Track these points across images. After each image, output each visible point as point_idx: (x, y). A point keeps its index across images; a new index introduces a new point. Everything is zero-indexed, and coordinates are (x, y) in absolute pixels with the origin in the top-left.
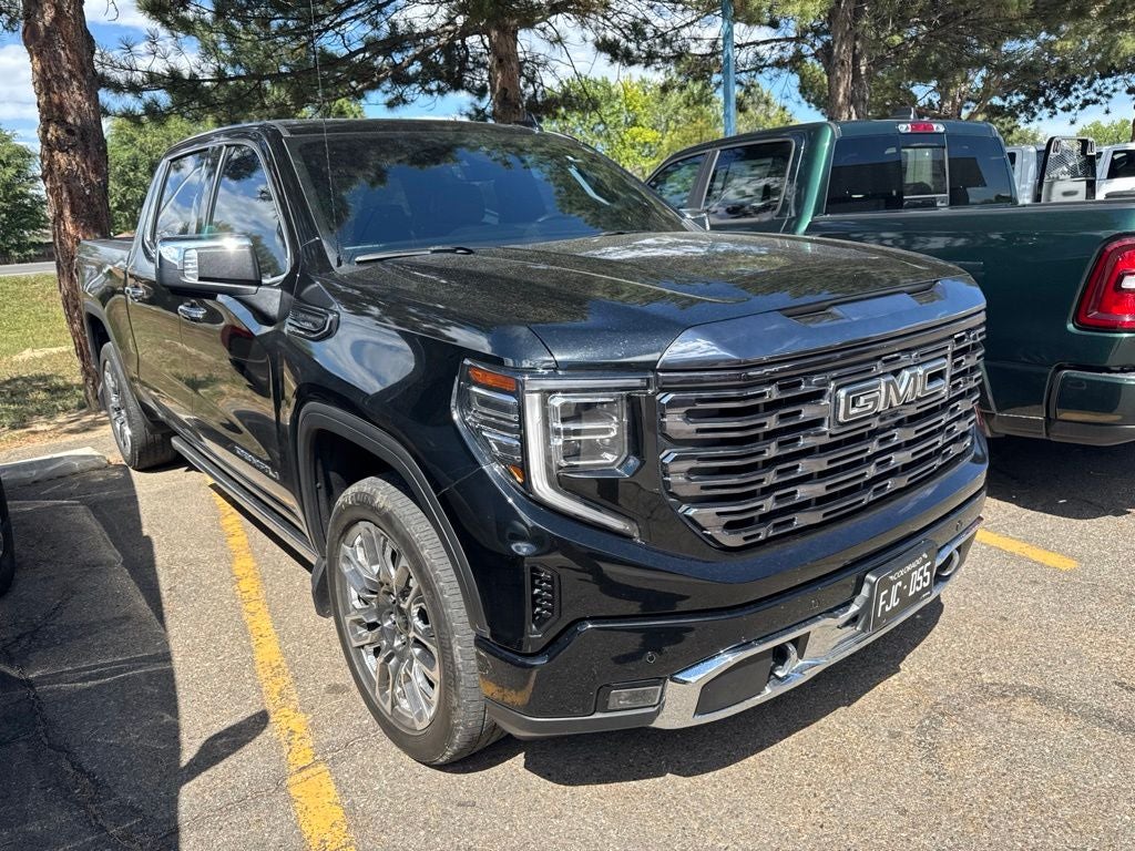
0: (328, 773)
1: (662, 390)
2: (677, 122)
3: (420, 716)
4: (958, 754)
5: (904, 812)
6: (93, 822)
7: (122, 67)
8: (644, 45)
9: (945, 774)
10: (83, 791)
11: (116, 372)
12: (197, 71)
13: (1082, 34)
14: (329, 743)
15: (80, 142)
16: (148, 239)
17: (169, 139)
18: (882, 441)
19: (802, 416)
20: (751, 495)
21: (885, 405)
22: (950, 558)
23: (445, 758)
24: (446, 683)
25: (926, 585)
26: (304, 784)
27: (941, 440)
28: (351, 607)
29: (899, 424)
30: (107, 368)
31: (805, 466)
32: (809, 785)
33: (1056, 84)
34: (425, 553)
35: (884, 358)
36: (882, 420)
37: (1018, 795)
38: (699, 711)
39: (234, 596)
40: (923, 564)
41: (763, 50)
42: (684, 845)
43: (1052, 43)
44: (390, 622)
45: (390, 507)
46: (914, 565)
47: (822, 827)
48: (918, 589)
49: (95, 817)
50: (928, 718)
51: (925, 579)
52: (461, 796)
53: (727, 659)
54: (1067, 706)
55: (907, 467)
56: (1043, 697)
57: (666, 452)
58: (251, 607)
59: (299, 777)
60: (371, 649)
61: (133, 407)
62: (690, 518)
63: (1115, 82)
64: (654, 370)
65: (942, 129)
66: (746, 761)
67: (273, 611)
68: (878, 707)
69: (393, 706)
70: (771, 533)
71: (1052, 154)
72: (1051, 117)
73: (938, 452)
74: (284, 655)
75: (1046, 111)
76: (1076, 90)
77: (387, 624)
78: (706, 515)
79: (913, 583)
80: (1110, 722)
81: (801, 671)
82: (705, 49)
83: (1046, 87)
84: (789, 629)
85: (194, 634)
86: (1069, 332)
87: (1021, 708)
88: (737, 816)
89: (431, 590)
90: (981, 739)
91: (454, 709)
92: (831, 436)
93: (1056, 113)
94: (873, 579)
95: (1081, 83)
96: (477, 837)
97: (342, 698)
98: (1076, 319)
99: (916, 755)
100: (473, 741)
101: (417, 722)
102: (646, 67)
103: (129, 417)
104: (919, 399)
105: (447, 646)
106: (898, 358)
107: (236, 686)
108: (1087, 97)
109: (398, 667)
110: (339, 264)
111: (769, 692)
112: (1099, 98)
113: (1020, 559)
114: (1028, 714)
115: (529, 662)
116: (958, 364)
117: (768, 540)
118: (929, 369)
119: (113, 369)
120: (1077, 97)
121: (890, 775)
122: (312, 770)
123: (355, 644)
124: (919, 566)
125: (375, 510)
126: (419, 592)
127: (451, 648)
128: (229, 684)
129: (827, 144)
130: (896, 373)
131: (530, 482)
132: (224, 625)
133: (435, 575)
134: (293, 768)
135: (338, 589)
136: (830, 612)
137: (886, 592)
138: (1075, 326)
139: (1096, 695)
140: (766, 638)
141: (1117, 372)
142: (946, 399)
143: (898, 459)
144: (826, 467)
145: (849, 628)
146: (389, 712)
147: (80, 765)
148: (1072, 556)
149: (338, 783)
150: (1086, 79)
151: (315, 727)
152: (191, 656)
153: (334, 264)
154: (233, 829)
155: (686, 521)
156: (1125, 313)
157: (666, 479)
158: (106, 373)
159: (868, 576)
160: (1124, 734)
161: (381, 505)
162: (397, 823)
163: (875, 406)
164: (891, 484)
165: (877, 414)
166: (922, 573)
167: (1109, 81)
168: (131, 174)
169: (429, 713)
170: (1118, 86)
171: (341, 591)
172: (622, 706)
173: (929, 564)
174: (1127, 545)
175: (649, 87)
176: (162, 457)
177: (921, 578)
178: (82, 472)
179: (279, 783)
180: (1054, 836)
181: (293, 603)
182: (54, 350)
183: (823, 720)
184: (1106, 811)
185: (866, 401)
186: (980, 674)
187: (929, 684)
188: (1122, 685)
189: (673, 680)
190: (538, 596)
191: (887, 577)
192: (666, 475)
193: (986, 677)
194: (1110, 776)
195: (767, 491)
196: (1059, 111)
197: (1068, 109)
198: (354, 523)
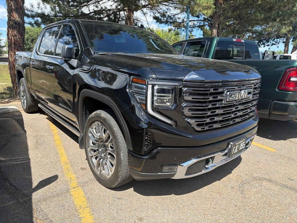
0: (81, 189)
1: (184, 87)
2: (170, 41)
3: (108, 175)
4: (249, 193)
5: (236, 206)
6: (15, 198)
7: (30, 11)
8: (165, 19)
9: (246, 197)
10: (12, 190)
11: (24, 86)
12: (49, 13)
13: (273, 27)
14: (81, 182)
15: (18, 26)
16: (38, 49)
17: (37, 34)
18: (236, 108)
19: (218, 98)
20: (204, 117)
21: (238, 98)
22: (249, 142)
23: (115, 185)
24: (117, 164)
25: (244, 147)
26: (74, 192)
27: (249, 110)
28: (90, 146)
29: (240, 104)
30: (21, 85)
31: (218, 112)
32: (211, 198)
33: (266, 39)
34: (115, 129)
35: (238, 86)
36: (236, 102)
37: (265, 203)
38: (186, 174)
39: (54, 144)
40: (243, 142)
41: (195, 23)
42: (179, 211)
43: (265, 29)
44: (101, 150)
45: (105, 117)
46: (241, 142)
47: (215, 208)
48: (242, 148)
49: (16, 197)
50: (241, 184)
51: (243, 146)
52: (118, 196)
53: (194, 161)
54: (276, 183)
55: (241, 116)
56: (270, 181)
57: (183, 104)
58: (59, 148)
59: (73, 190)
60: (94, 157)
61: (28, 95)
62: (188, 122)
63: (280, 40)
64: (182, 81)
65: (243, 41)
66: (194, 192)
67: (65, 149)
68: (228, 181)
69: (100, 172)
70: (208, 128)
71: (266, 55)
72: (264, 47)
73: (248, 114)
74: (69, 160)
75: (263, 46)
76: (270, 41)
77: (100, 150)
78: (192, 121)
79: (241, 146)
80: (287, 187)
81: (212, 167)
82: (180, 21)
83: (263, 40)
84: (211, 154)
85: (43, 153)
86: (276, 91)
87: (264, 183)
88: (193, 205)
89: (116, 138)
90: (255, 190)
91: (119, 171)
92: (225, 104)
93: (265, 46)
94: (232, 143)
95: (272, 39)
96: (123, 207)
97: (85, 171)
98: (278, 88)
99: (238, 192)
100: (124, 181)
101: (107, 176)
102: (165, 24)
103: (26, 98)
104: (245, 98)
105: (119, 154)
106: (241, 87)
107: (55, 167)
108: (273, 43)
109: (103, 161)
110: (94, 54)
111: (204, 172)
112: (276, 43)
113: (261, 149)
114: (266, 184)
115: (143, 157)
116: (254, 92)
117: (207, 130)
118: (249, 91)
119: (23, 85)
120: (271, 43)
121: (232, 197)
122: (77, 188)
123: (90, 156)
124: (242, 142)
125: (101, 118)
126: (112, 140)
127: (120, 154)
128: (53, 166)
129: (215, 42)
130: (241, 90)
131: (147, 108)
132: (52, 151)
133: (117, 135)
134: (72, 188)
135: (87, 141)
136: (221, 151)
137: (235, 147)
138: (278, 90)
139: (283, 181)
140: (205, 156)
141: (288, 102)
142: (251, 100)
143: (239, 114)
144: (223, 112)
145: (224, 157)
146: (99, 173)
147: (11, 184)
148: (274, 148)
149: (84, 192)
150: (273, 38)
151: (77, 178)
152: (42, 158)
153: (93, 54)
154: (55, 202)
155: (187, 122)
156: (291, 87)
157: (183, 111)
158: (21, 86)
159: (231, 143)
160: (291, 190)
161: (103, 116)
162: (100, 202)
163: (235, 98)
164: (237, 120)
165: (236, 100)
166: (243, 144)
167: (278, 39)
168: (27, 42)
169: (111, 173)
170: (281, 41)
171: (88, 141)
172: (166, 171)
173: (245, 142)
174: (288, 147)
175: (164, 31)
176: (34, 110)
177: (243, 145)
178: (12, 112)
179: (68, 191)
180: (275, 214)
181: (71, 147)
182: (3, 84)
183: (214, 183)
184: (288, 208)
185: (234, 96)
186: (253, 174)
187: (240, 176)
188: (290, 179)
189: (180, 165)
190: (147, 139)
191: (235, 144)
192: (183, 110)
193: (255, 175)
194: (289, 200)
195: (208, 117)
196: (266, 46)
197: (268, 45)
198: (94, 122)
